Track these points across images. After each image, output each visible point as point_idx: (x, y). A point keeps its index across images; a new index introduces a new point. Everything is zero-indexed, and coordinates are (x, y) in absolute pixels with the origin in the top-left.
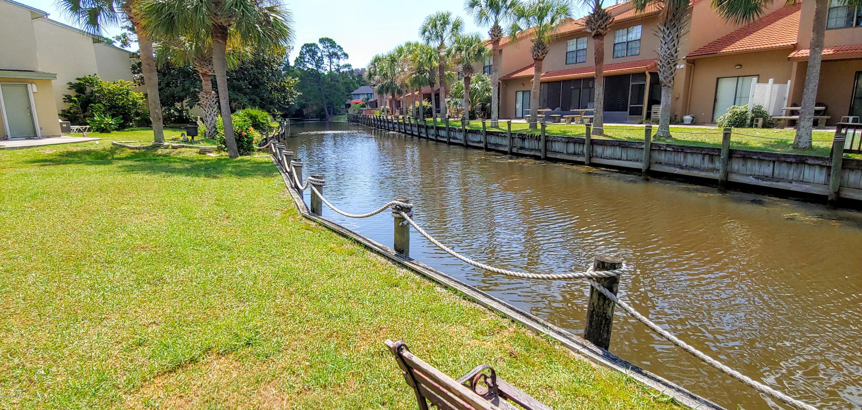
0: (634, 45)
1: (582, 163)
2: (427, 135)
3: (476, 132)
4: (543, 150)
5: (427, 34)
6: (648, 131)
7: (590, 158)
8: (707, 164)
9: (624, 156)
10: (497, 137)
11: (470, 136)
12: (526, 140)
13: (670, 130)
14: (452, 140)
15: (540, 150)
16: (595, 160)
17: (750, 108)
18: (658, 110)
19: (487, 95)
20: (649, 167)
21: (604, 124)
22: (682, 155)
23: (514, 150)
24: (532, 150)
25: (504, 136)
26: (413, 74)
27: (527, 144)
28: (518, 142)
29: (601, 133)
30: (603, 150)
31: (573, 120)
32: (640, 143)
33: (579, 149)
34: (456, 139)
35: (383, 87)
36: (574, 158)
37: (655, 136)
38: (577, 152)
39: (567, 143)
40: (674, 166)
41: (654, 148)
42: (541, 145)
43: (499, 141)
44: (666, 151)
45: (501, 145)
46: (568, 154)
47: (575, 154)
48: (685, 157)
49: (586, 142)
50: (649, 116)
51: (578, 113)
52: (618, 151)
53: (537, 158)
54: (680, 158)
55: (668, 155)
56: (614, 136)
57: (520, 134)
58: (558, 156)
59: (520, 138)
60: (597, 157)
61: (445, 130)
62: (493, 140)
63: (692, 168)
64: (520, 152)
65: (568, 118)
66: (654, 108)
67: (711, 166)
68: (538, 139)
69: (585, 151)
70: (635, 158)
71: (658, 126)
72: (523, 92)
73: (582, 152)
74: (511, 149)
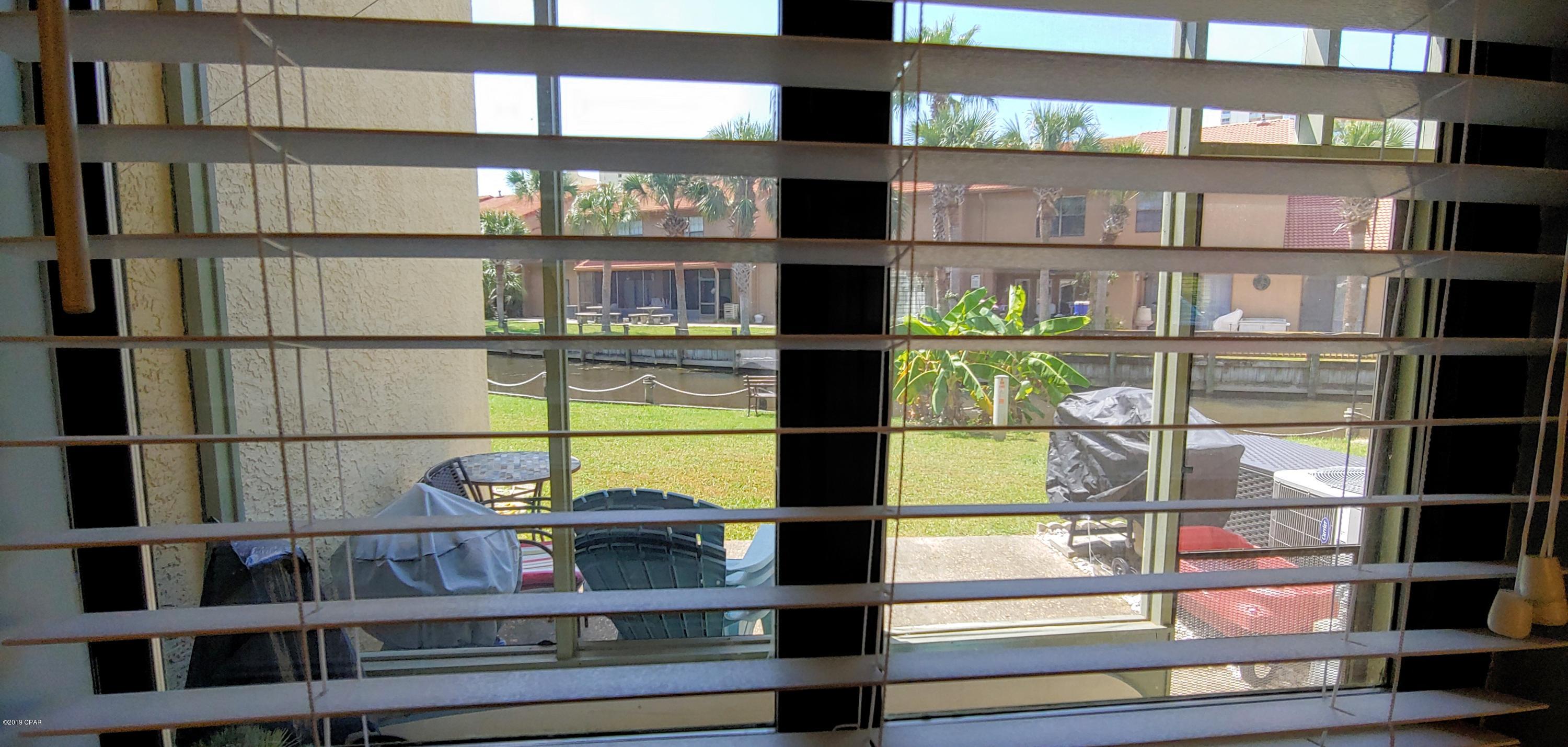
1: (675, 366)
4: (627, 355)
6: (734, 332)
7: (682, 360)
9: (715, 357)
13: (751, 331)
15: (624, 355)
16: (686, 362)
18: (731, 309)
19: (511, 284)
21: (689, 325)
23: (589, 357)
24: (611, 355)
31: (639, 320)
38: (666, 354)
46: (657, 357)
47: (664, 357)
50: (722, 316)
51: (646, 311)
53: (623, 364)
58: (646, 361)
60: (688, 358)
64: (598, 358)
65: (634, 317)
66: (726, 306)
69: (676, 353)
70: (725, 357)
71: (739, 327)
73: (672, 354)
74: (584, 356)
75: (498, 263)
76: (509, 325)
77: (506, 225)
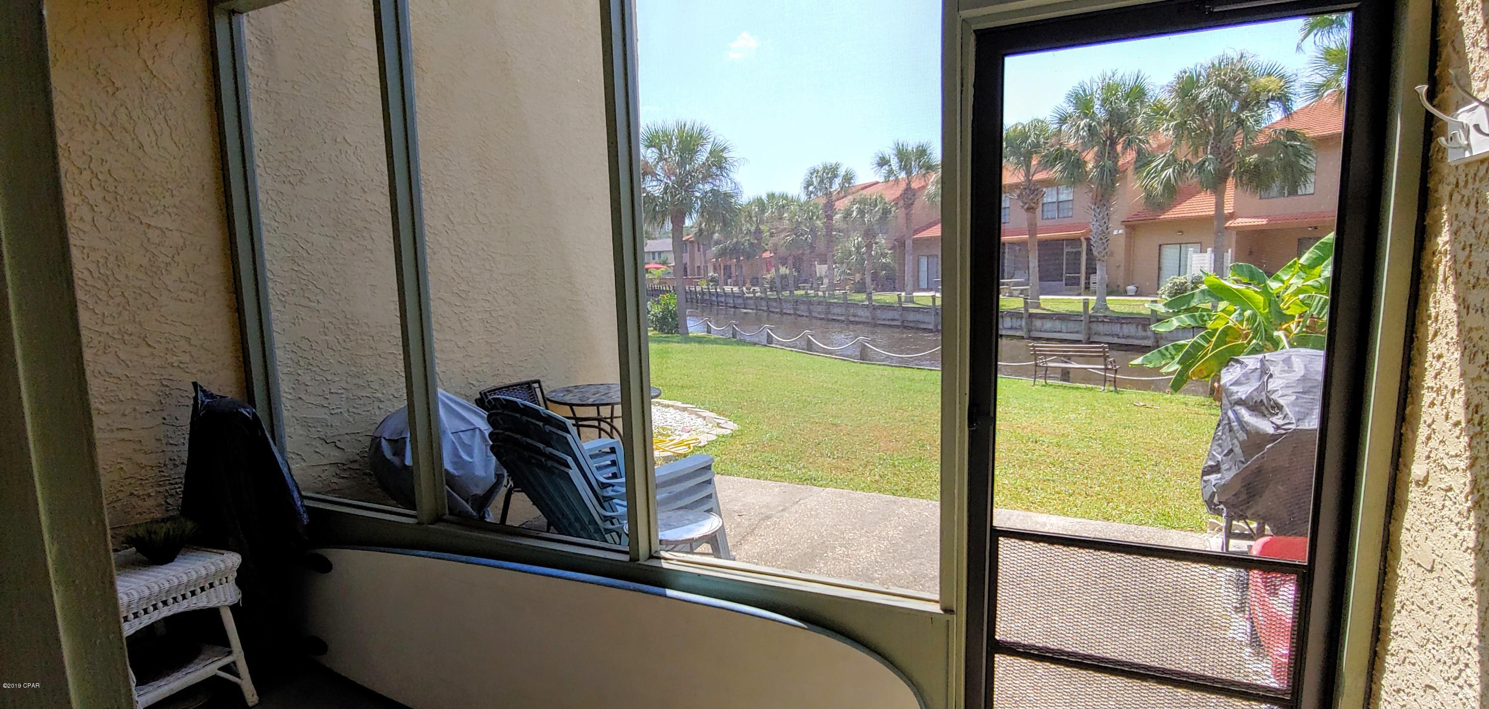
0: (1066, 205)
1: (1023, 338)
3: (889, 307)
5: (811, 188)
6: (1086, 303)
7: (1029, 332)
8: (1141, 333)
9: (1064, 328)
10: (918, 313)
11: (879, 313)
13: (1107, 302)
14: (852, 319)
16: (1035, 334)
17: (1189, 278)
18: (1098, 280)
19: (884, 261)
20: (1089, 339)
21: (1041, 297)
22: (1119, 326)
25: (928, 312)
26: (788, 236)
29: (1039, 306)
30: (1043, 324)
32: (1078, 315)
33: (1016, 323)
34: (859, 316)
35: (726, 249)
36: (1013, 333)
37: (1093, 309)
38: (1015, 326)
40: (1113, 335)
41: (1092, 320)
43: (919, 317)
44: (1103, 321)
45: (924, 323)
47: (1011, 328)
48: (1121, 328)
49: (1024, 316)
50: (1087, 288)
52: (1058, 325)
54: (1116, 328)
55: (1106, 326)
56: (1052, 309)
60: (1036, 330)
62: (910, 316)
63: (1128, 337)
67: (1144, 334)
69: (1023, 323)
70: (1075, 330)
71: (1095, 298)
72: (926, 256)
73: (1020, 326)
76: (874, 298)
77: (876, 205)
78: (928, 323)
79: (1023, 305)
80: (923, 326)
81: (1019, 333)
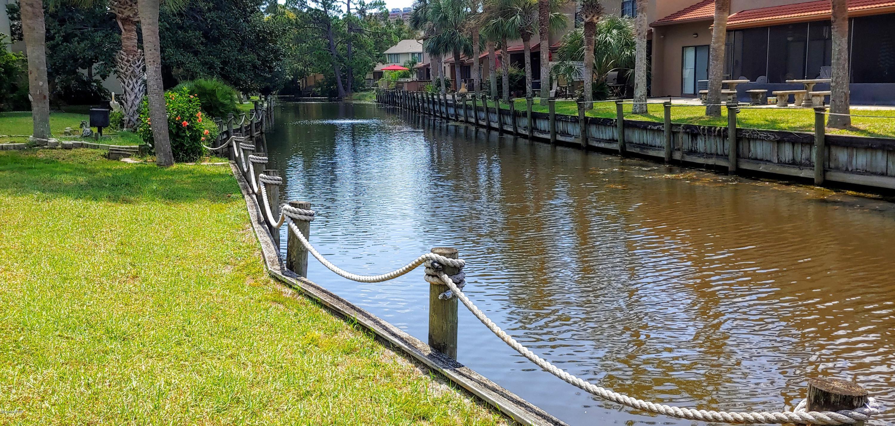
1: (808, 182)
2: (515, 128)
3: (605, 122)
4: (732, 156)
7: (825, 171)
10: (645, 132)
11: (594, 131)
12: (699, 138)
14: (559, 138)
15: (725, 156)
16: (835, 176)
19: (628, 53)
21: (852, 108)
23: (677, 156)
24: (710, 155)
25: (659, 130)
26: (492, 17)
27: (701, 145)
28: (684, 141)
29: (845, 124)
30: (851, 157)
31: (791, 100)
33: (802, 154)
34: (568, 135)
36: (794, 172)
38: (798, 159)
39: (778, 142)
42: (729, 145)
43: (647, 138)
45: (652, 147)
46: (781, 163)
47: (794, 163)
49: (816, 140)
52: (880, 160)
53: (721, 170)
56: (872, 130)
57: (687, 127)
58: (762, 168)
59: (687, 133)
60: (837, 169)
61: (548, 119)
62: (636, 136)
64: (689, 159)
65: (782, 96)
68: (722, 134)
69: (814, 157)
72: (696, 48)
73: (809, 159)
74: (671, 154)
75: (587, 20)
78: (660, 148)
79: (813, 121)
80: (652, 153)
81: (805, 173)
